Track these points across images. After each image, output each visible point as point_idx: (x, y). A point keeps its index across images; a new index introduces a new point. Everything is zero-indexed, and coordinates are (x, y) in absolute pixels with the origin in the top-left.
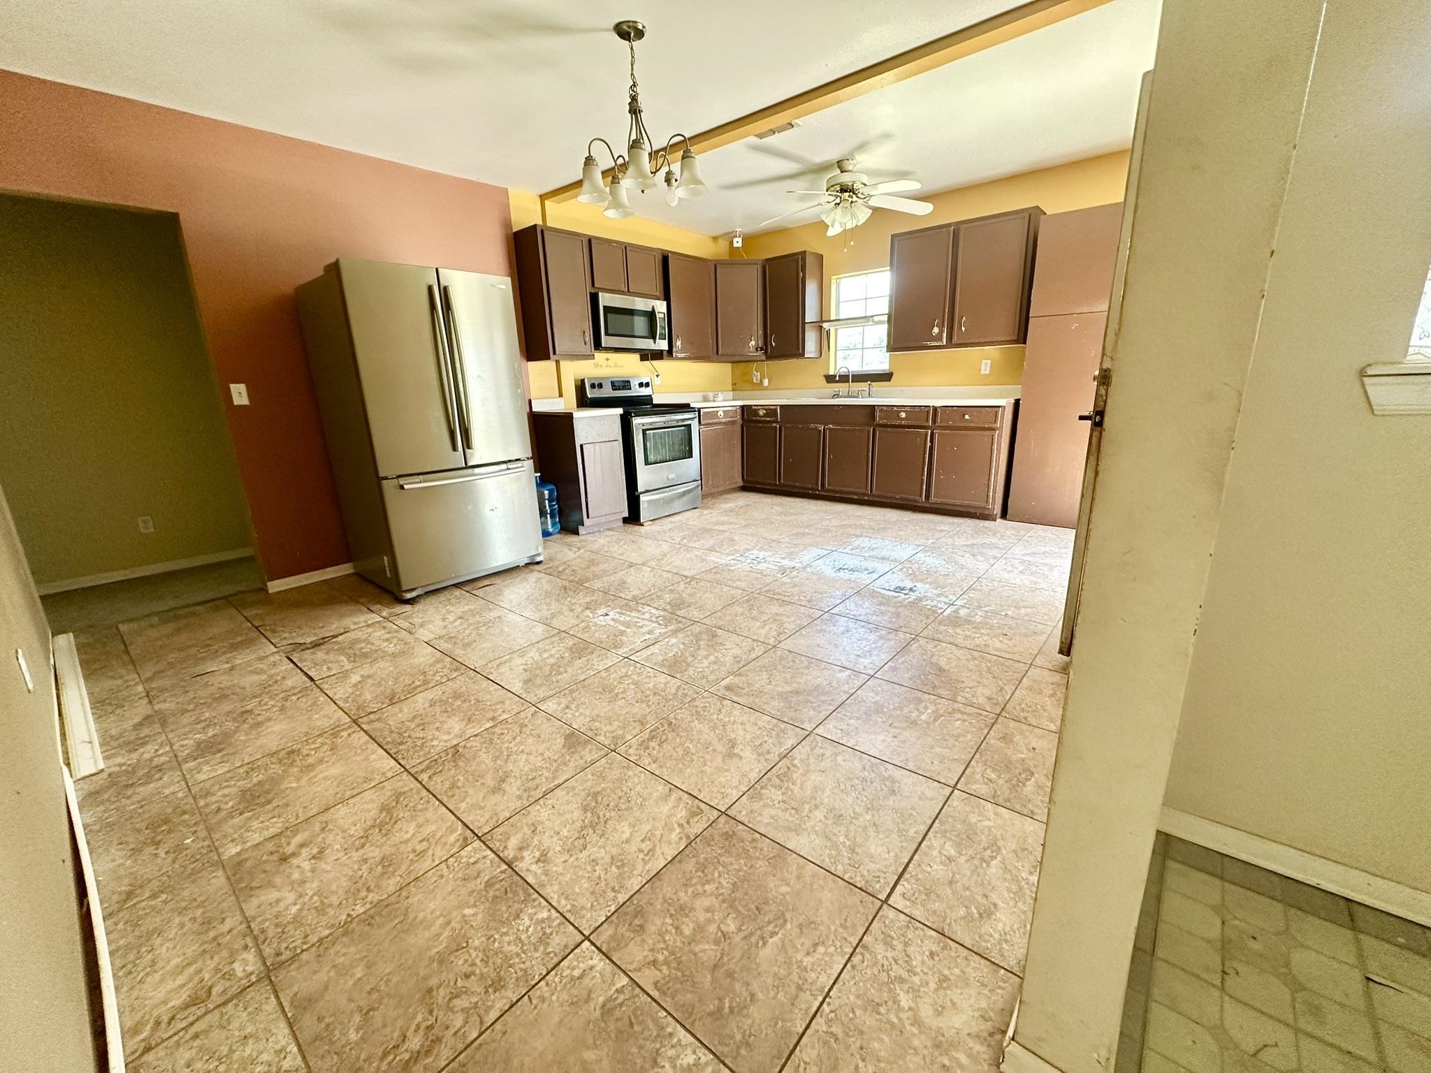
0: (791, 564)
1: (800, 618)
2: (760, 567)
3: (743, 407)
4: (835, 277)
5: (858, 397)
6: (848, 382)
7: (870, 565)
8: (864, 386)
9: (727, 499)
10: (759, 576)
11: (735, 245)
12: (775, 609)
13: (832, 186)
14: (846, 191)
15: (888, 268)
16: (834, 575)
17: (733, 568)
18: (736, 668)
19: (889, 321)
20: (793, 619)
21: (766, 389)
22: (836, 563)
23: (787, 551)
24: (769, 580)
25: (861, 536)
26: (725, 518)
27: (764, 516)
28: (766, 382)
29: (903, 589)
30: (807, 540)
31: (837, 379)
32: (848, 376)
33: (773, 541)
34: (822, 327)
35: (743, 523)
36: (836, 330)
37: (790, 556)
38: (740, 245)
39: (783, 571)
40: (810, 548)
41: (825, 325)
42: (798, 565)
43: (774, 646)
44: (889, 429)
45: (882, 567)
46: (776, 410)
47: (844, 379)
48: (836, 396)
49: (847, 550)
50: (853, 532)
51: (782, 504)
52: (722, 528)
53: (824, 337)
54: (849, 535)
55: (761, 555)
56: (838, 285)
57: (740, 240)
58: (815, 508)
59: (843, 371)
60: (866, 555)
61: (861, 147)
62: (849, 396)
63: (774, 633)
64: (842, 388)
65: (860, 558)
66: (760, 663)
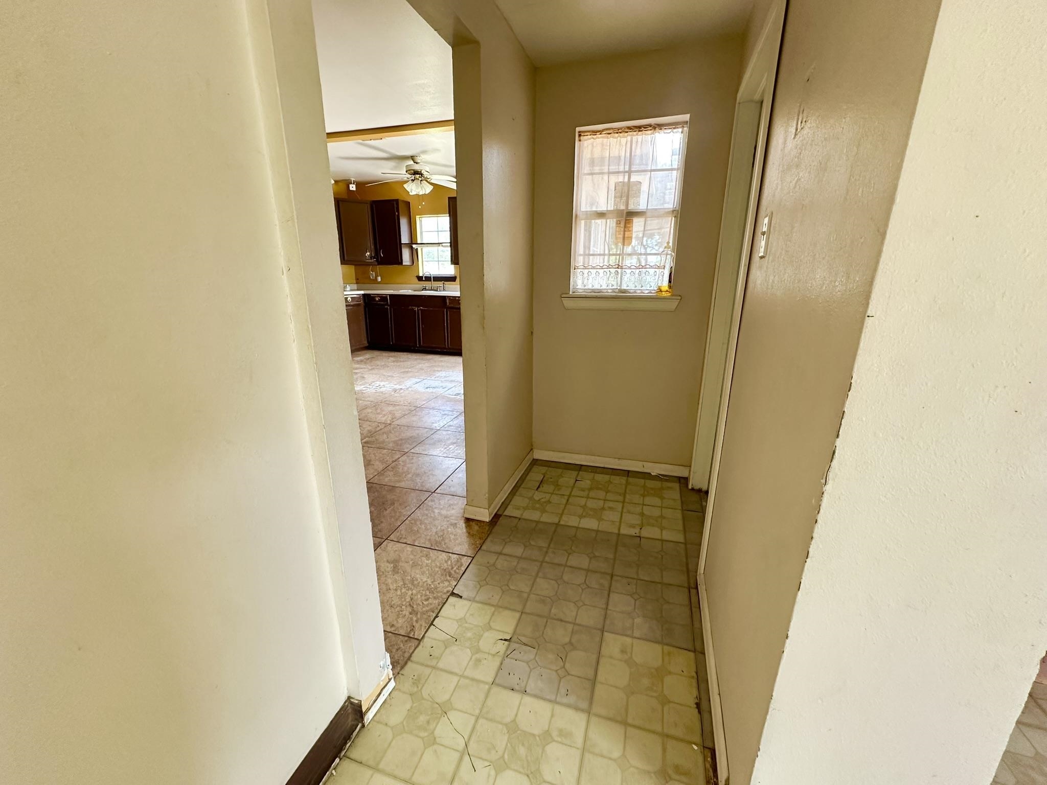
0: (401, 387)
1: (404, 411)
2: (381, 390)
3: (364, 295)
4: (418, 216)
5: (437, 291)
6: (431, 281)
7: (444, 385)
8: (440, 284)
9: (358, 354)
10: (381, 394)
11: (351, 189)
12: (391, 408)
13: (409, 170)
14: (418, 174)
15: (448, 215)
16: (424, 391)
17: (365, 392)
18: (369, 435)
19: (451, 246)
20: (400, 412)
21: (379, 283)
22: (426, 385)
23: (398, 381)
24: (387, 395)
25: (441, 371)
26: (357, 366)
27: (383, 364)
28: (379, 279)
29: (460, 394)
30: (410, 375)
31: (424, 279)
32: (431, 277)
33: (389, 376)
34: (412, 246)
35: (370, 368)
36: (422, 249)
37: (399, 383)
38: (354, 189)
39: (395, 390)
40: (411, 379)
41: (414, 246)
42: (403, 388)
43: (390, 424)
44: (455, 310)
45: (450, 385)
46: (387, 297)
47: (428, 279)
48: (425, 289)
49: (433, 378)
50: (436, 369)
51: (394, 356)
52: (356, 371)
53: (414, 254)
54: (434, 371)
55: (382, 384)
56: (421, 221)
57: (354, 186)
58: (415, 357)
59: (427, 274)
60: (443, 380)
61: (424, 152)
62: (432, 290)
63: (390, 418)
64: (428, 284)
65: (440, 382)
66: (383, 431)
